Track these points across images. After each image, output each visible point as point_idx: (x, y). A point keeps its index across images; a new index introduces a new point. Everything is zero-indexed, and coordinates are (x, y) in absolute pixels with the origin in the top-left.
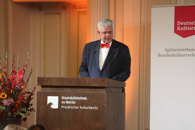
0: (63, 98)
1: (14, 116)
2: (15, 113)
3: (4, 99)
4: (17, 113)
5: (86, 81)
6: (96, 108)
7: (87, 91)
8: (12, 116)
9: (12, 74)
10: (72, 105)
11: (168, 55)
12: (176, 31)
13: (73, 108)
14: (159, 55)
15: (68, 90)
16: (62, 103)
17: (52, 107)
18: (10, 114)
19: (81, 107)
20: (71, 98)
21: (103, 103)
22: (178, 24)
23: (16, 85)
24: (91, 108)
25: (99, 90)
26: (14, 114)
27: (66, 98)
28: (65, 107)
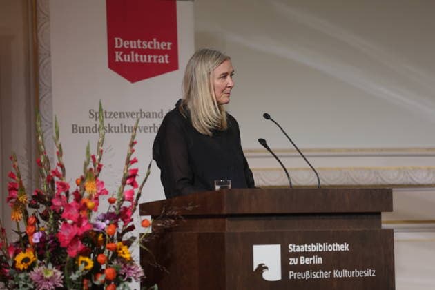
0: (292, 248)
6: (372, 273)
11: (96, 129)
13: (318, 275)
21: (385, 256)
22: (117, 46)
28: (299, 274)
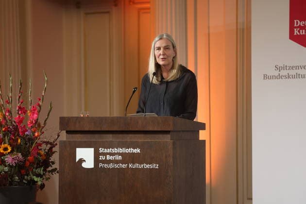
0: (101, 150)
1: (24, 181)
2: (26, 177)
3: (7, 154)
4: (29, 177)
5: (138, 122)
6: (156, 166)
7: (140, 139)
8: (21, 181)
9: (18, 113)
10: (117, 162)
11: (279, 77)
12: (292, 37)
13: (119, 166)
14: (266, 77)
15: (109, 138)
16: (100, 159)
17: (84, 165)
18: (17, 178)
19: (130, 166)
20: (115, 150)
21: (166, 157)
22: (295, 25)
23: (27, 131)
24: (148, 166)
25: (161, 136)
26: (24, 178)
27: (106, 151)
28: (106, 165)
